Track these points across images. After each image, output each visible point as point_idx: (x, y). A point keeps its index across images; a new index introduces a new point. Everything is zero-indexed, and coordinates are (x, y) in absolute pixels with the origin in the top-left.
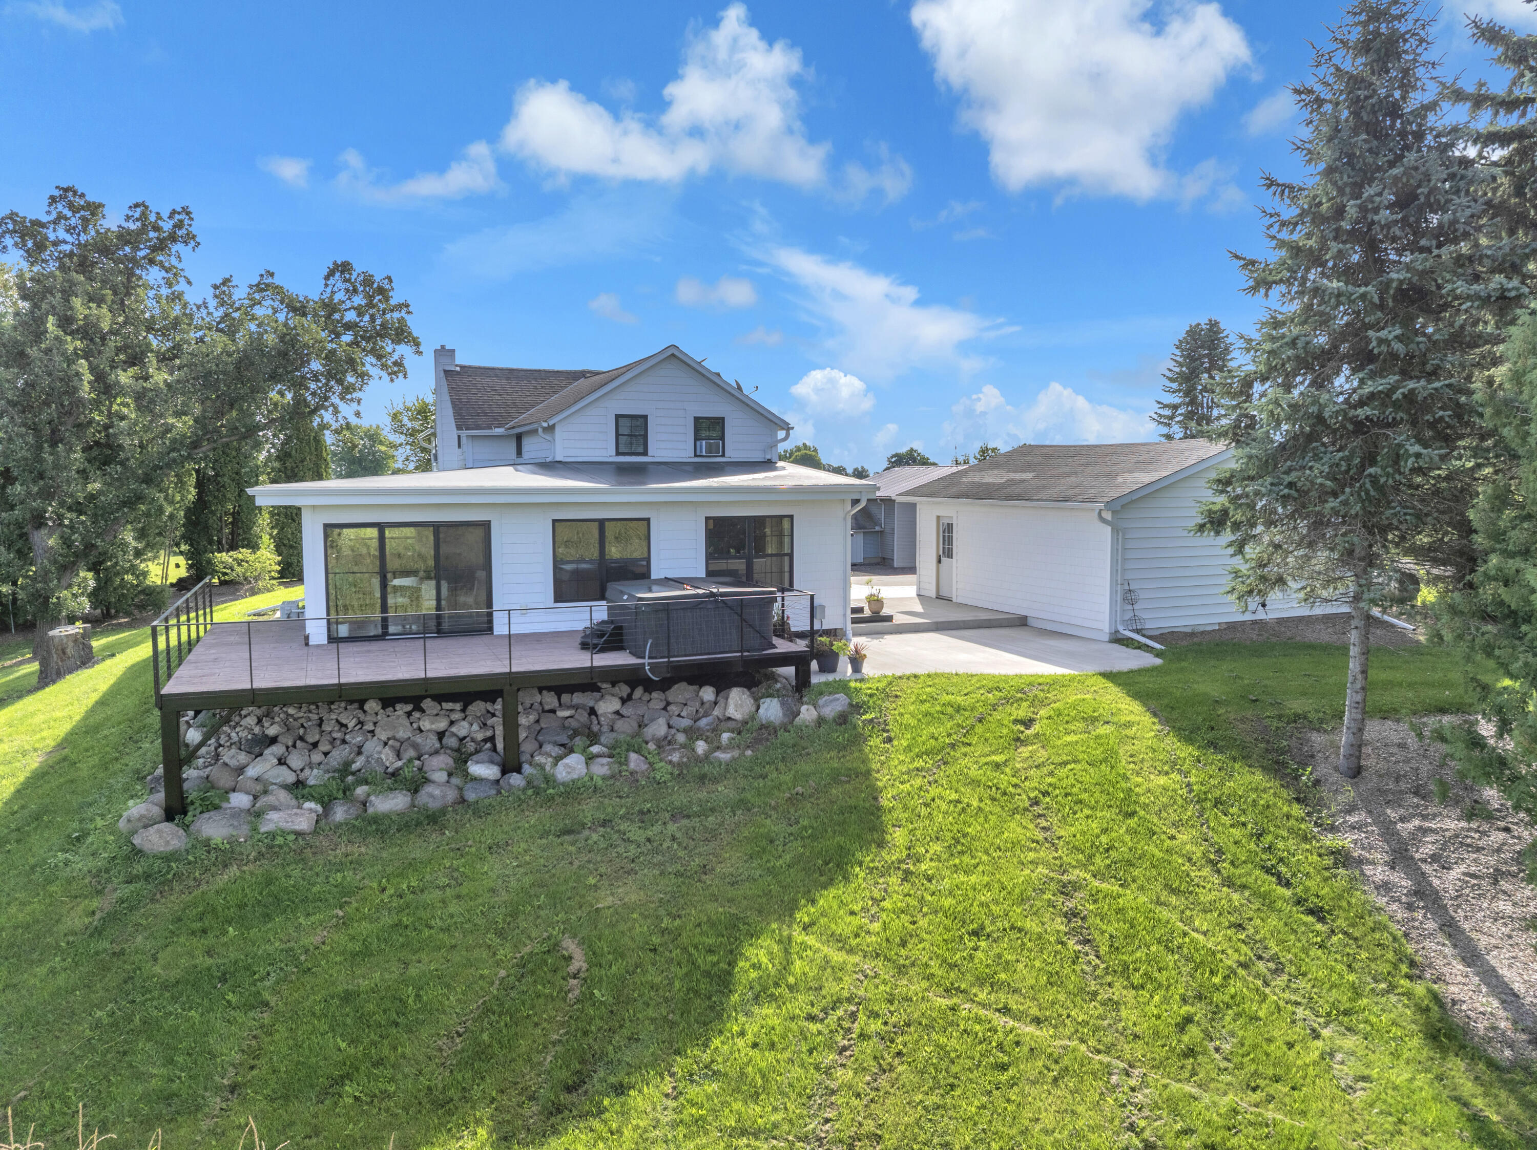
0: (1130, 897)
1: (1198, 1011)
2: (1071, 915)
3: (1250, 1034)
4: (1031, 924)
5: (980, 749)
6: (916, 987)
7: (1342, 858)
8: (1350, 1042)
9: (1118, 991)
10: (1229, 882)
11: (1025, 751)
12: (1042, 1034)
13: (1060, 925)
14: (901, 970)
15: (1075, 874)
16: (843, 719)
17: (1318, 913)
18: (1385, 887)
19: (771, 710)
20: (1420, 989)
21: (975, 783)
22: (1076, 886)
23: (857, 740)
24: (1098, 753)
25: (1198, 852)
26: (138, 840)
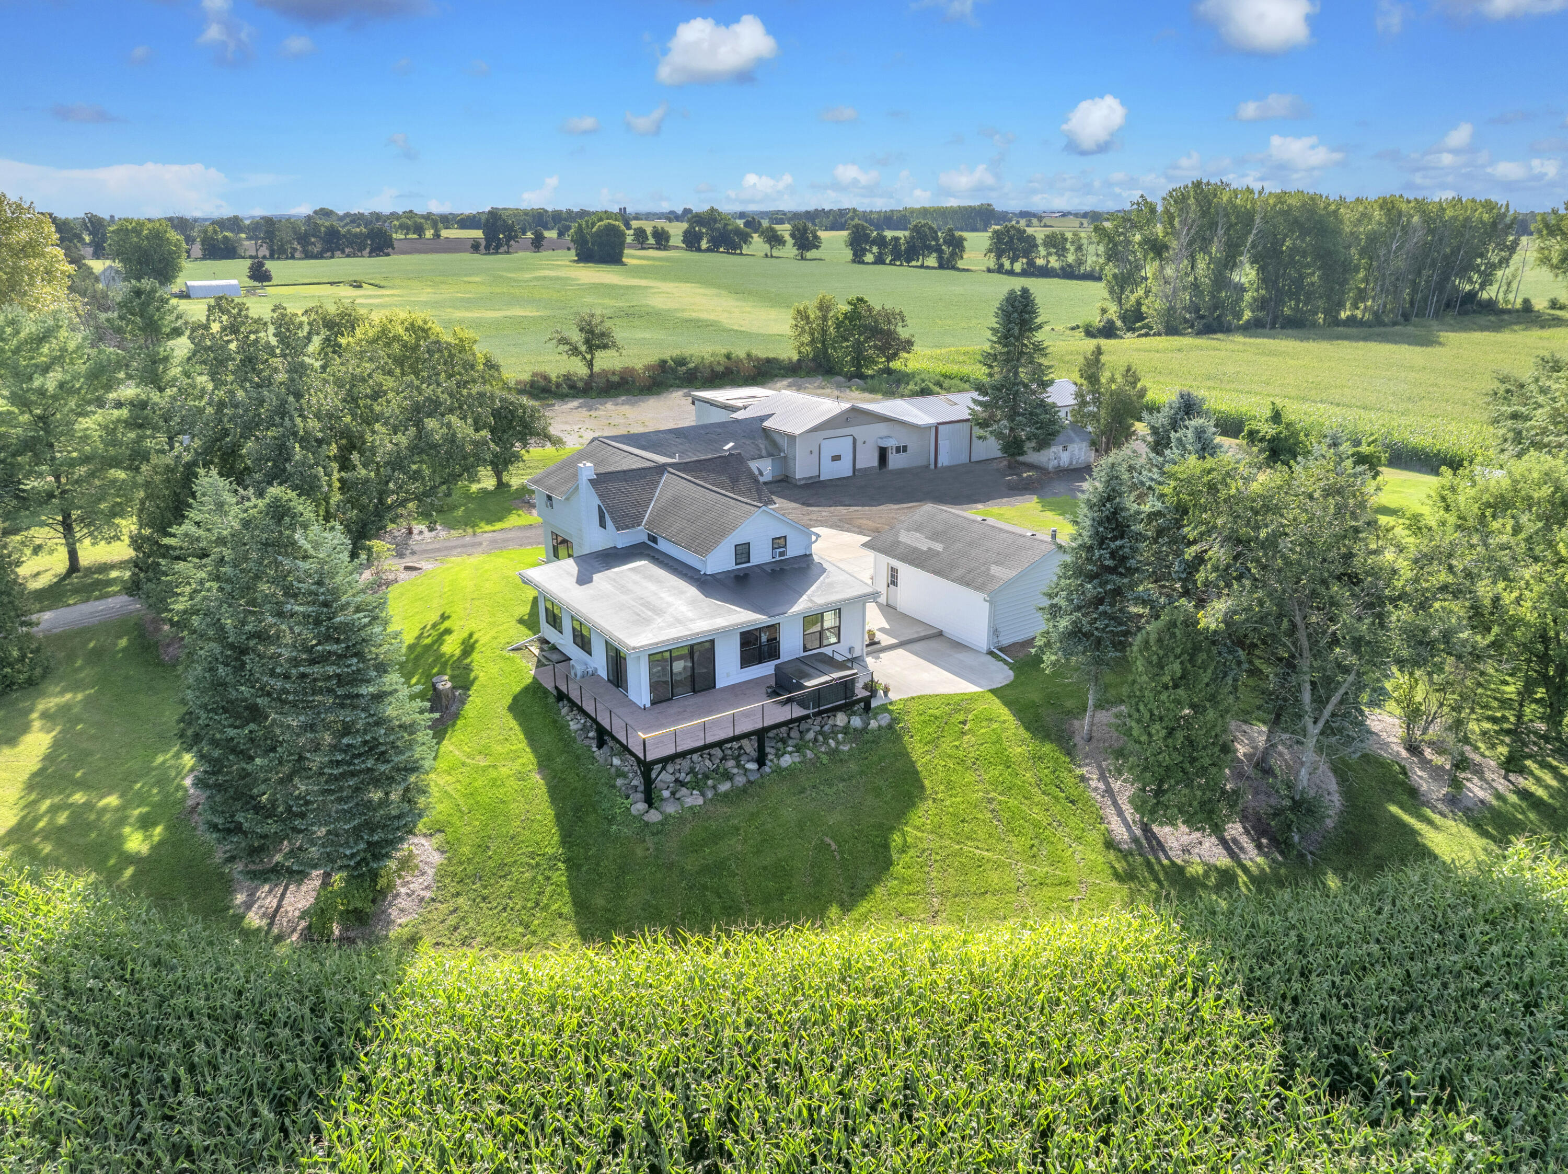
0: (1013, 802)
1: (1036, 842)
2: (993, 811)
3: (1051, 848)
4: (980, 816)
5: (950, 739)
6: (947, 843)
7: (1083, 778)
8: (1080, 848)
9: (1011, 838)
10: (1044, 793)
11: (966, 738)
12: (990, 854)
13: (989, 815)
14: (941, 837)
15: (993, 795)
16: (890, 727)
17: (1072, 802)
18: (1096, 789)
19: (856, 722)
20: (1102, 827)
21: (950, 756)
22: (993, 799)
23: (899, 738)
24: (994, 738)
25: (1033, 780)
26: (645, 818)
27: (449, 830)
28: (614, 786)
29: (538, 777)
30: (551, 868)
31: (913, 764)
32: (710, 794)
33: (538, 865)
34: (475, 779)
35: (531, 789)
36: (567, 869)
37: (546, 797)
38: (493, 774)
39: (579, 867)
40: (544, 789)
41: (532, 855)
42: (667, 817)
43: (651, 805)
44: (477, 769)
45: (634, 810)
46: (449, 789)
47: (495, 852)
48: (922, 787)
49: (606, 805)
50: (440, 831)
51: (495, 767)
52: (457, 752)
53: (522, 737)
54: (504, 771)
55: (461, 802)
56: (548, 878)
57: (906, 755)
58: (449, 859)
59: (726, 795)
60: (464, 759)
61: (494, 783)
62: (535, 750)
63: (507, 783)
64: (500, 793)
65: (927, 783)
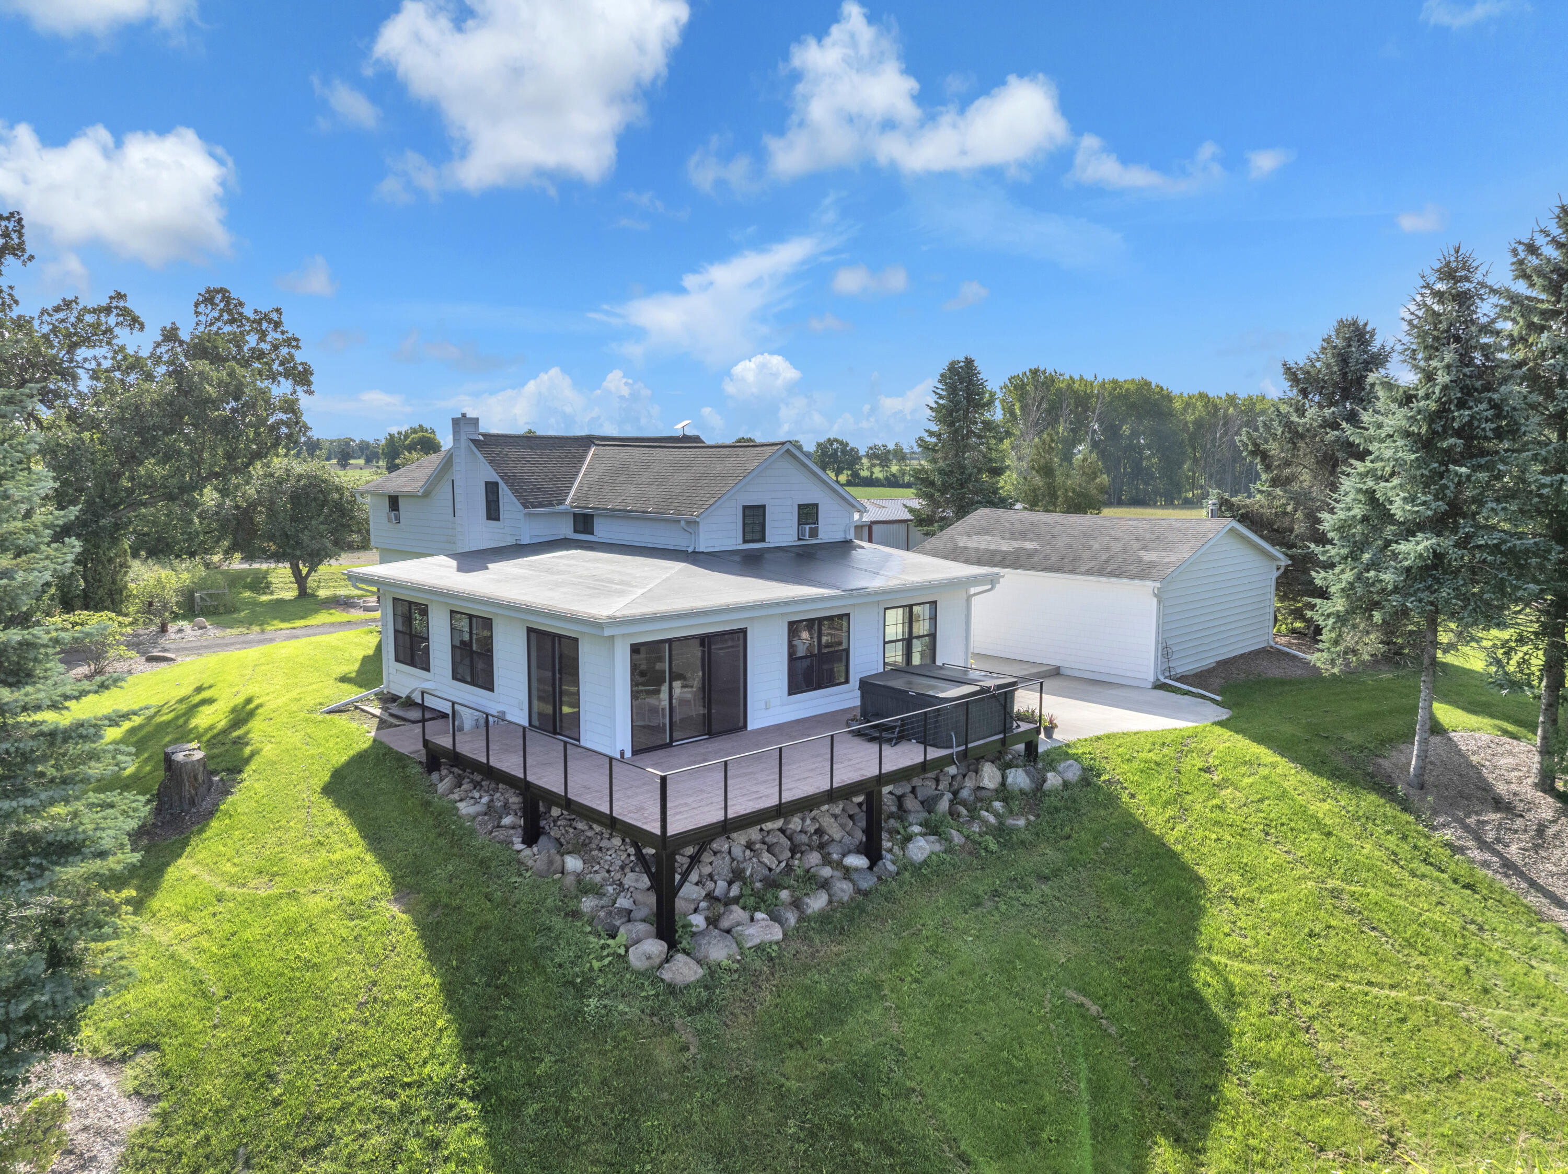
2: (1351, 912)
10: (1413, 874)
11: (1226, 793)
15: (1331, 883)
16: (1086, 782)
17: (1470, 887)
18: (1486, 864)
19: (1018, 778)
22: (1338, 891)
23: (1110, 798)
24: (1274, 790)
26: (667, 975)
27: (170, 1043)
28: (575, 914)
29: (395, 909)
30: (441, 1117)
31: (1160, 842)
32: (792, 918)
33: (406, 1110)
34: (246, 924)
35: (379, 934)
36: (486, 1114)
37: (417, 948)
38: (290, 909)
39: (515, 1108)
40: (411, 932)
41: (389, 1087)
42: (713, 971)
43: (672, 945)
44: (250, 904)
45: (636, 959)
46: (182, 951)
47: (290, 1088)
48: (1199, 880)
49: (564, 954)
50: (146, 1046)
51: (292, 895)
52: (206, 878)
53: (353, 835)
54: (315, 903)
55: (209, 975)
56: (435, 1144)
57: (1138, 826)
58: (165, 1117)
59: (824, 918)
60: (222, 887)
61: (290, 930)
62: (384, 857)
63: (322, 928)
64: (305, 948)
65: (1202, 871)
